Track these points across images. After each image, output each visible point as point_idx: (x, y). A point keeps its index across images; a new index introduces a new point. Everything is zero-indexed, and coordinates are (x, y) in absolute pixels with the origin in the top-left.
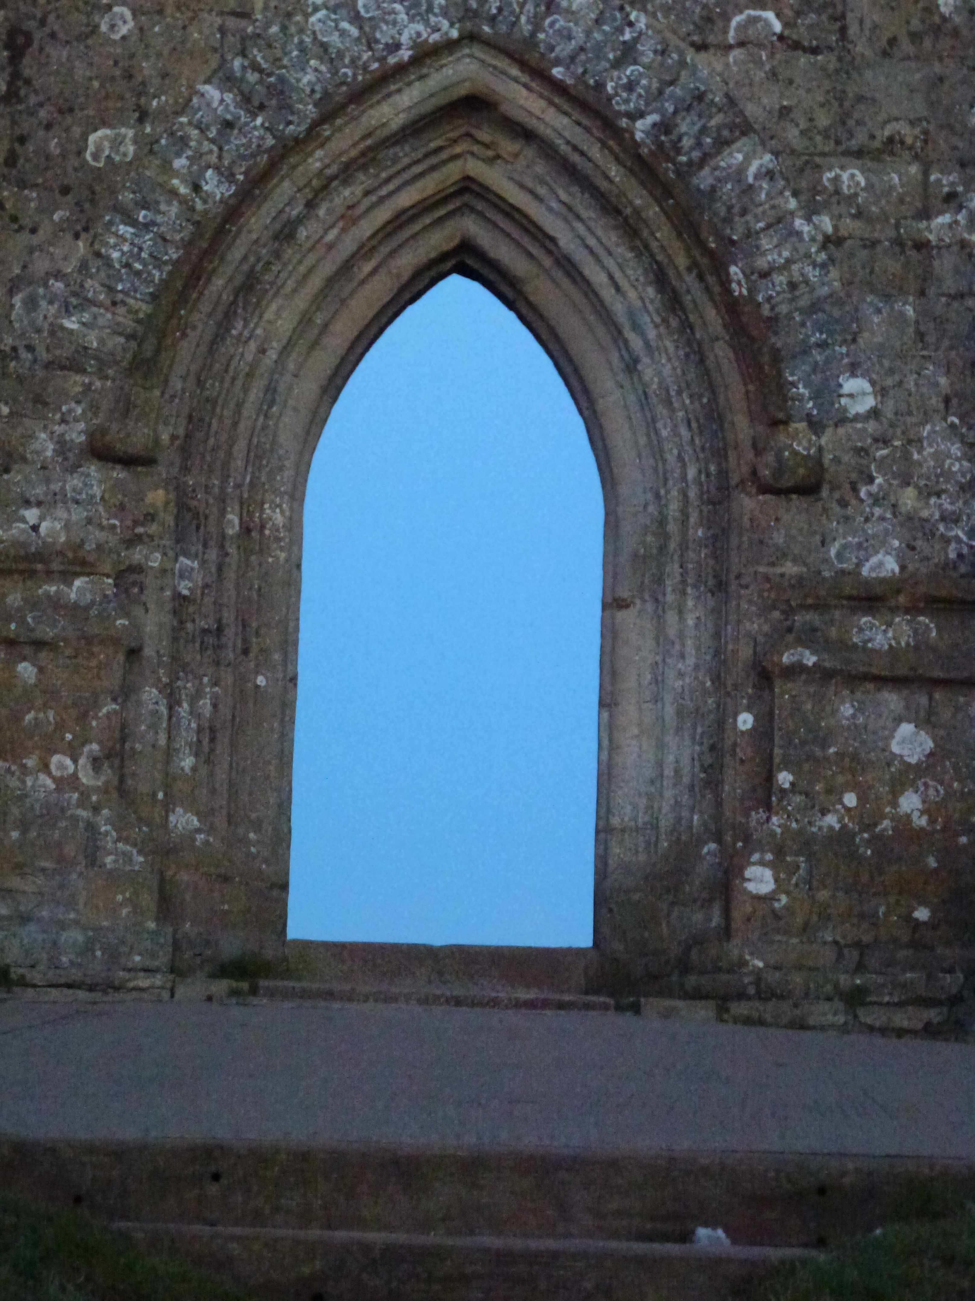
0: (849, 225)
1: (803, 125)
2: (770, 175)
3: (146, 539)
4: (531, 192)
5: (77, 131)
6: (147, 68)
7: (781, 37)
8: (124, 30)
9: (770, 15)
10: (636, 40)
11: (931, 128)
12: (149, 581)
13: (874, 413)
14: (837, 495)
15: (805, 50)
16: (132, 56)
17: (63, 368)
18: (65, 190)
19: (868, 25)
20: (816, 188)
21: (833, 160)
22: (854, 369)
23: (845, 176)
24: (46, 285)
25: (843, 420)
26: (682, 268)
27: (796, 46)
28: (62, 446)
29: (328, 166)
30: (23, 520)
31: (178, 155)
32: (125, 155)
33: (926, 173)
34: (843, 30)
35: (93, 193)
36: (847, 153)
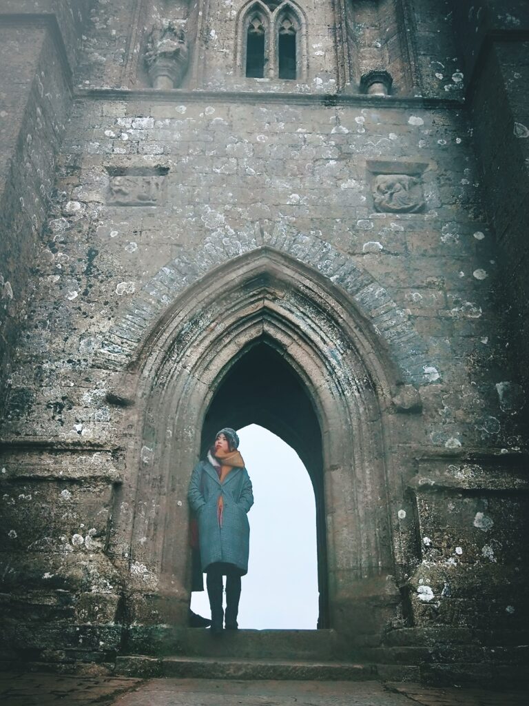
0: (417, 312)
1: (395, 278)
2: (384, 295)
3: (128, 436)
4: (289, 310)
5: (113, 283)
6: (141, 262)
7: (383, 250)
8: (134, 250)
9: (378, 243)
10: (327, 252)
11: (445, 279)
12: (128, 454)
13: (440, 381)
14: (429, 413)
15: (392, 254)
16: (136, 258)
17: (99, 368)
18: (106, 303)
19: (415, 245)
20: (402, 300)
21: (408, 290)
22: (428, 364)
23: (414, 295)
24: (95, 337)
25: (427, 383)
26: (353, 327)
27: (389, 253)
28: (95, 399)
29: (211, 294)
30: (75, 429)
31: (152, 290)
32: (131, 291)
33: (445, 294)
34: (406, 248)
35: (117, 304)
36: (413, 287)
